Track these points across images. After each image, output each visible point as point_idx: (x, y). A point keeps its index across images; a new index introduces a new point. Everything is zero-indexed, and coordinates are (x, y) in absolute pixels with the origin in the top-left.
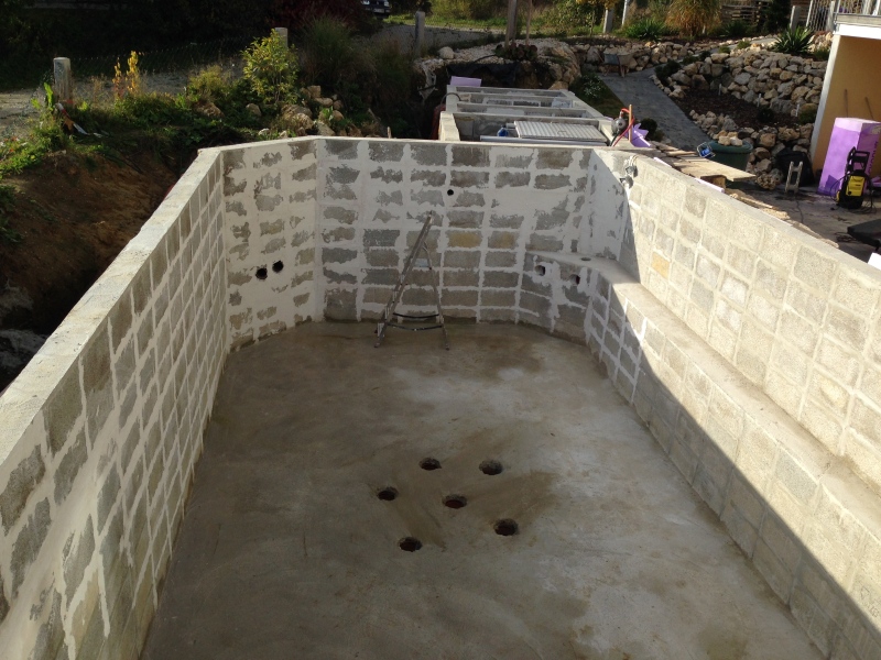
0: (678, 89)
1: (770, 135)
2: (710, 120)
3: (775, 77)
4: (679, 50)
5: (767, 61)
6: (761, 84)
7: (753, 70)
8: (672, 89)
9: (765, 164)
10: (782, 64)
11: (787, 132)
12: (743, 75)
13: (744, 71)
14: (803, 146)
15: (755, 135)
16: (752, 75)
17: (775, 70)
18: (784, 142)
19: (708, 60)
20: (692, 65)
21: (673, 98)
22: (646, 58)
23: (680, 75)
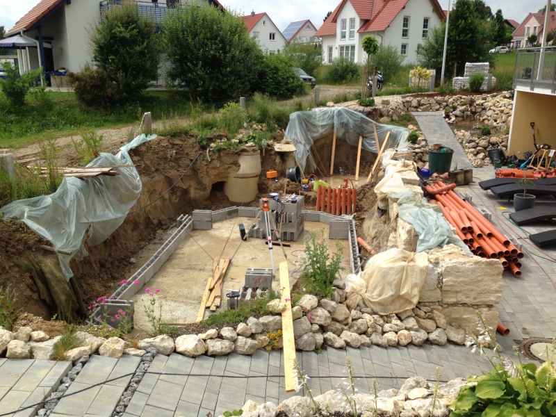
0: (453, 118)
1: (485, 141)
2: (462, 134)
3: (502, 112)
4: (464, 99)
5: (502, 103)
6: (495, 116)
7: (494, 108)
8: (450, 119)
9: (481, 155)
10: (506, 105)
11: (495, 139)
12: (490, 111)
13: (490, 109)
14: (503, 146)
15: (477, 141)
16: (494, 111)
17: (502, 108)
18: (492, 144)
19: (474, 104)
20: (464, 107)
21: (449, 124)
22: (445, 104)
23: (457, 112)
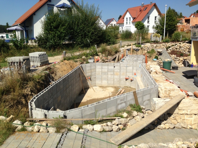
0: (169, 51)
1: (182, 58)
2: (173, 56)
3: (187, 48)
4: (173, 44)
5: (187, 45)
6: (185, 49)
7: (184, 47)
9: (181, 63)
11: (185, 58)
12: (182, 48)
15: (179, 58)
18: (184, 59)
19: (176, 45)
20: (173, 47)
21: (168, 53)
22: (166, 46)
